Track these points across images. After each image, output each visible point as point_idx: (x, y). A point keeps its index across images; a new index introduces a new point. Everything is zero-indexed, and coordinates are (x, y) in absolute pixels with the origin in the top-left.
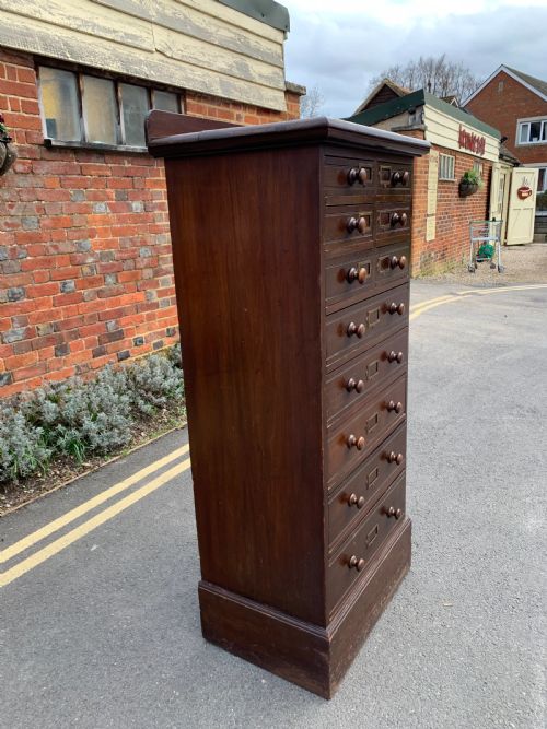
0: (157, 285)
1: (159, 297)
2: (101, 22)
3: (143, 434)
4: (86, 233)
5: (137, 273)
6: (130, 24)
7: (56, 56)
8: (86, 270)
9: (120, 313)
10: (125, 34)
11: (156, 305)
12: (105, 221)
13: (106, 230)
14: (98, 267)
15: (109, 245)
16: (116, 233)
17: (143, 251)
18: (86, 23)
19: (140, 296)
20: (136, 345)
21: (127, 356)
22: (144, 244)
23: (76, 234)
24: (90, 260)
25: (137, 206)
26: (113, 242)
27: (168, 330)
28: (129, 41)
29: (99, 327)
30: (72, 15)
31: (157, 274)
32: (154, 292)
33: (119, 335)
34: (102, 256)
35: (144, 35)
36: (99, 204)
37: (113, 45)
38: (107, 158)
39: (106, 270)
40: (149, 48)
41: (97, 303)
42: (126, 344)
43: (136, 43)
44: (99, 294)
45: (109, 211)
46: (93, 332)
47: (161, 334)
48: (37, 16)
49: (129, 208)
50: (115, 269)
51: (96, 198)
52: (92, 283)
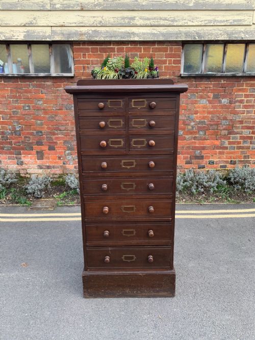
0: (229, 138)
1: (229, 144)
2: (220, 19)
3: (184, 200)
4: (193, 112)
5: (218, 132)
6: (238, 15)
7: (190, 39)
8: (190, 127)
9: (204, 148)
10: (233, 20)
11: (226, 148)
12: (204, 107)
13: (204, 111)
14: (196, 127)
15: (204, 118)
16: (209, 113)
17: (224, 122)
18: (210, 21)
19: (218, 143)
20: (209, 164)
21: (204, 167)
22: (225, 118)
23: (188, 113)
24: (192, 124)
25: (225, 101)
26: (206, 117)
27: (231, 161)
28: (236, 23)
29: (191, 152)
30: (204, 19)
31: (230, 133)
32: (227, 142)
33: (202, 157)
34: (200, 123)
35: (246, 18)
36: (202, 100)
37: (224, 27)
38: (211, 80)
39: (200, 129)
40: (248, 24)
41: (192, 142)
42: (205, 162)
43: (240, 23)
44: (195, 138)
45: (207, 103)
46: (188, 154)
47: (227, 162)
48: (186, 24)
49: (220, 102)
50: (206, 129)
51: (201, 97)
52: (191, 133)
